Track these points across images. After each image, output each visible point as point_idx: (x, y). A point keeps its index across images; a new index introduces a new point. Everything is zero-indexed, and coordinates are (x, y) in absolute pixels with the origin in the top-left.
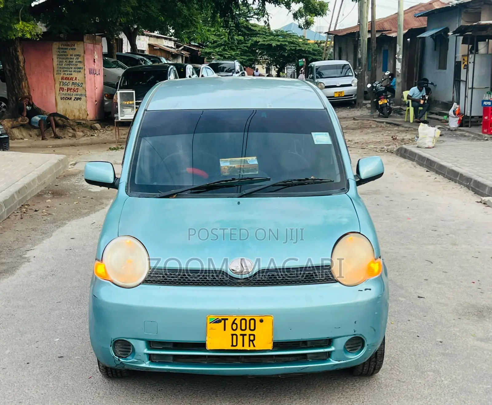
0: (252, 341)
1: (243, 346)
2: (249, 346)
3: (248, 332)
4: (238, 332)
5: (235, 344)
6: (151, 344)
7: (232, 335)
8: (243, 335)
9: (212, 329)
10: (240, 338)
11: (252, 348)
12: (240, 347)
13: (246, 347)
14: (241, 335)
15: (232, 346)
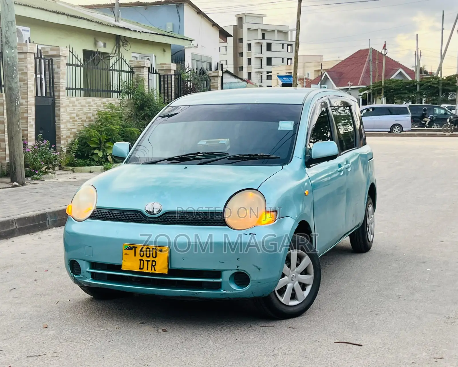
0: (154, 266)
1: (147, 269)
2: (152, 270)
3: (151, 259)
4: (145, 258)
5: (142, 268)
6: (94, 265)
7: (140, 260)
8: (148, 261)
9: (126, 254)
10: (146, 263)
11: (153, 271)
12: (145, 270)
13: (149, 271)
14: (146, 260)
15: (140, 269)
